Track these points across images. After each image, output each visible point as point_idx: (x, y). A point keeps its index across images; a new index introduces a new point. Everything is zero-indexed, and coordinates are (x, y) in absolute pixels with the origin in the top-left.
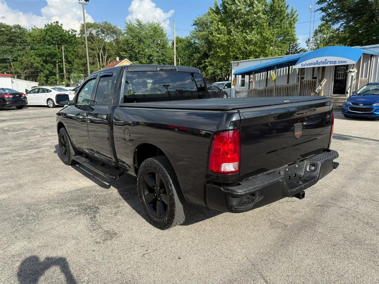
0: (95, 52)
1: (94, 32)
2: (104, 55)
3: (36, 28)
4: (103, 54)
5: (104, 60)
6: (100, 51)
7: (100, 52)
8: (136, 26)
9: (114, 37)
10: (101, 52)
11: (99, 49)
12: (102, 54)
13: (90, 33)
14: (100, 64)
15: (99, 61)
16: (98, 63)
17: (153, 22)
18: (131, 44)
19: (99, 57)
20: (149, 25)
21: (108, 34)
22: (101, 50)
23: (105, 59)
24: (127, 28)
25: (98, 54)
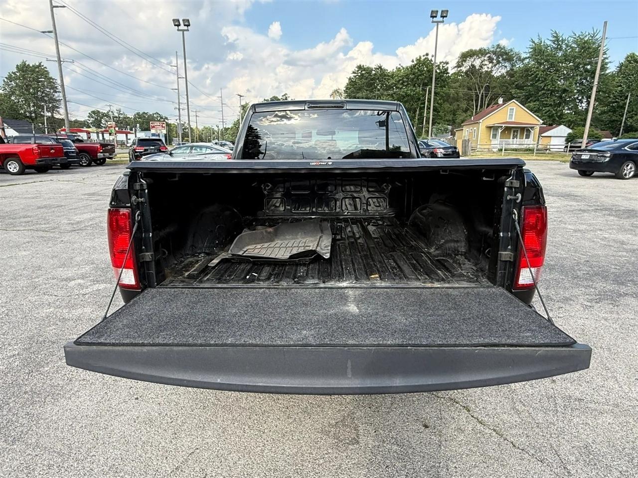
0: (473, 93)
1: (477, 63)
2: (486, 97)
3: (402, 66)
4: (484, 94)
5: (485, 104)
6: (480, 91)
7: (480, 93)
8: (549, 43)
9: (506, 67)
10: (482, 92)
11: (479, 88)
12: (482, 95)
13: (472, 65)
14: (476, 109)
15: (477, 107)
16: (475, 109)
17: (582, 33)
18: (533, 76)
19: (477, 101)
20: (575, 38)
21: (498, 62)
22: (482, 89)
23: (487, 102)
24: (531, 48)
25: (477, 96)
